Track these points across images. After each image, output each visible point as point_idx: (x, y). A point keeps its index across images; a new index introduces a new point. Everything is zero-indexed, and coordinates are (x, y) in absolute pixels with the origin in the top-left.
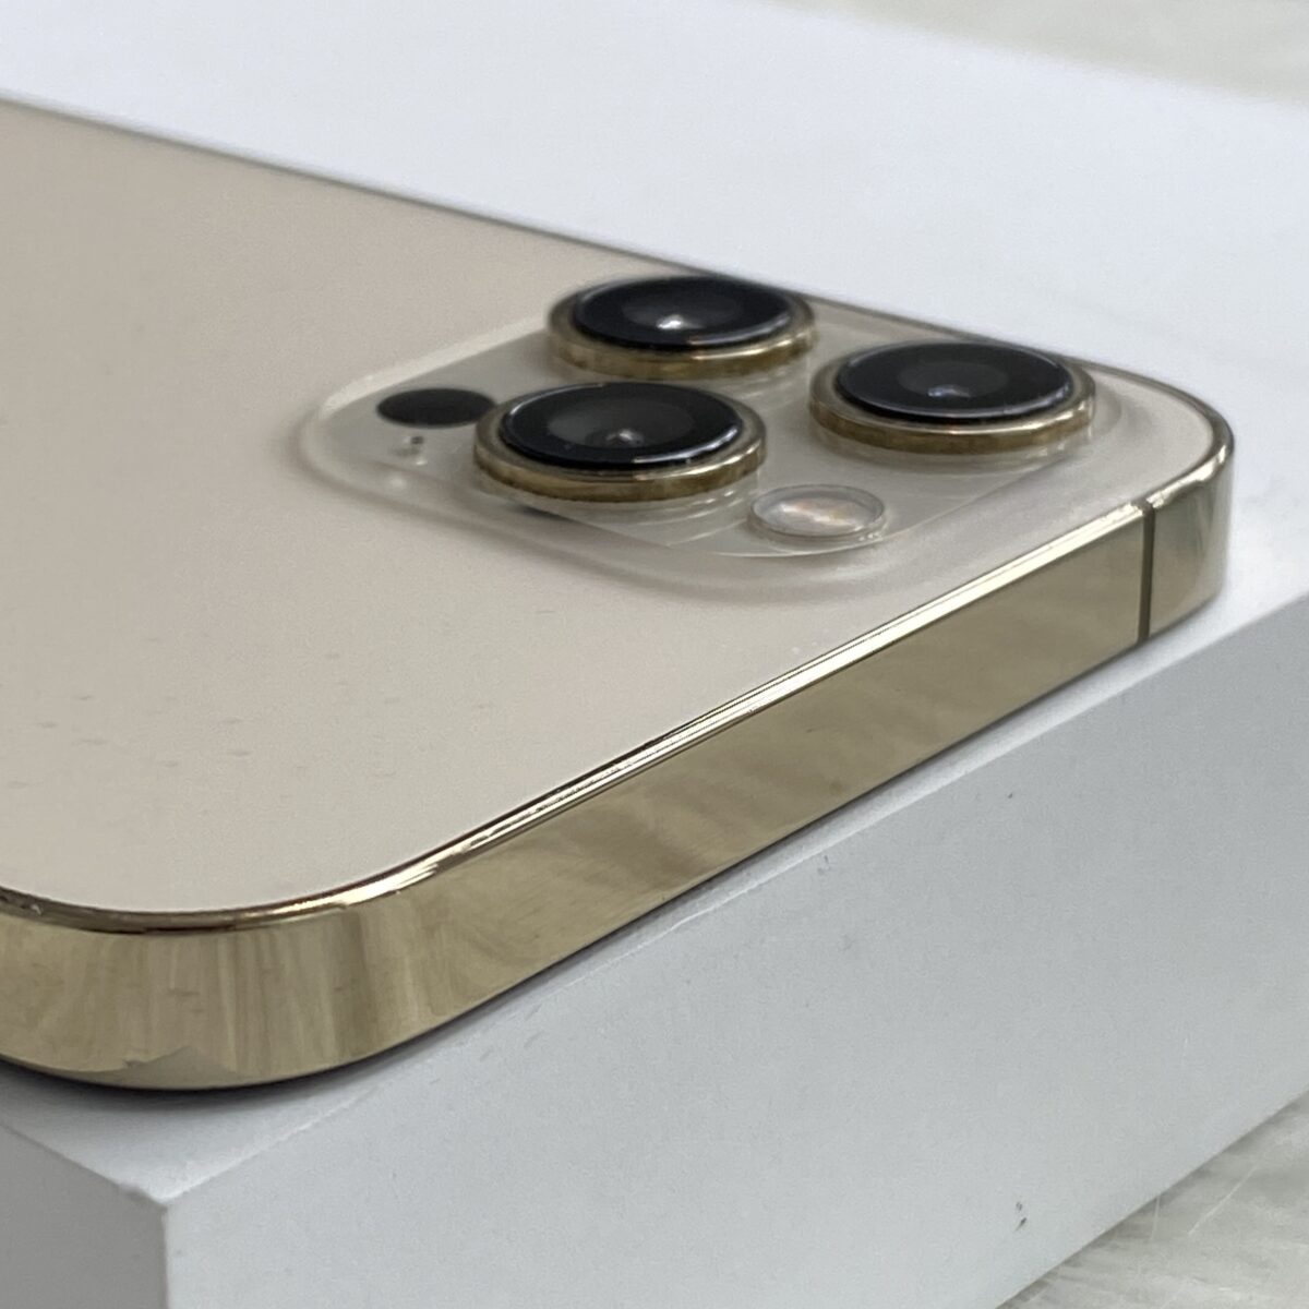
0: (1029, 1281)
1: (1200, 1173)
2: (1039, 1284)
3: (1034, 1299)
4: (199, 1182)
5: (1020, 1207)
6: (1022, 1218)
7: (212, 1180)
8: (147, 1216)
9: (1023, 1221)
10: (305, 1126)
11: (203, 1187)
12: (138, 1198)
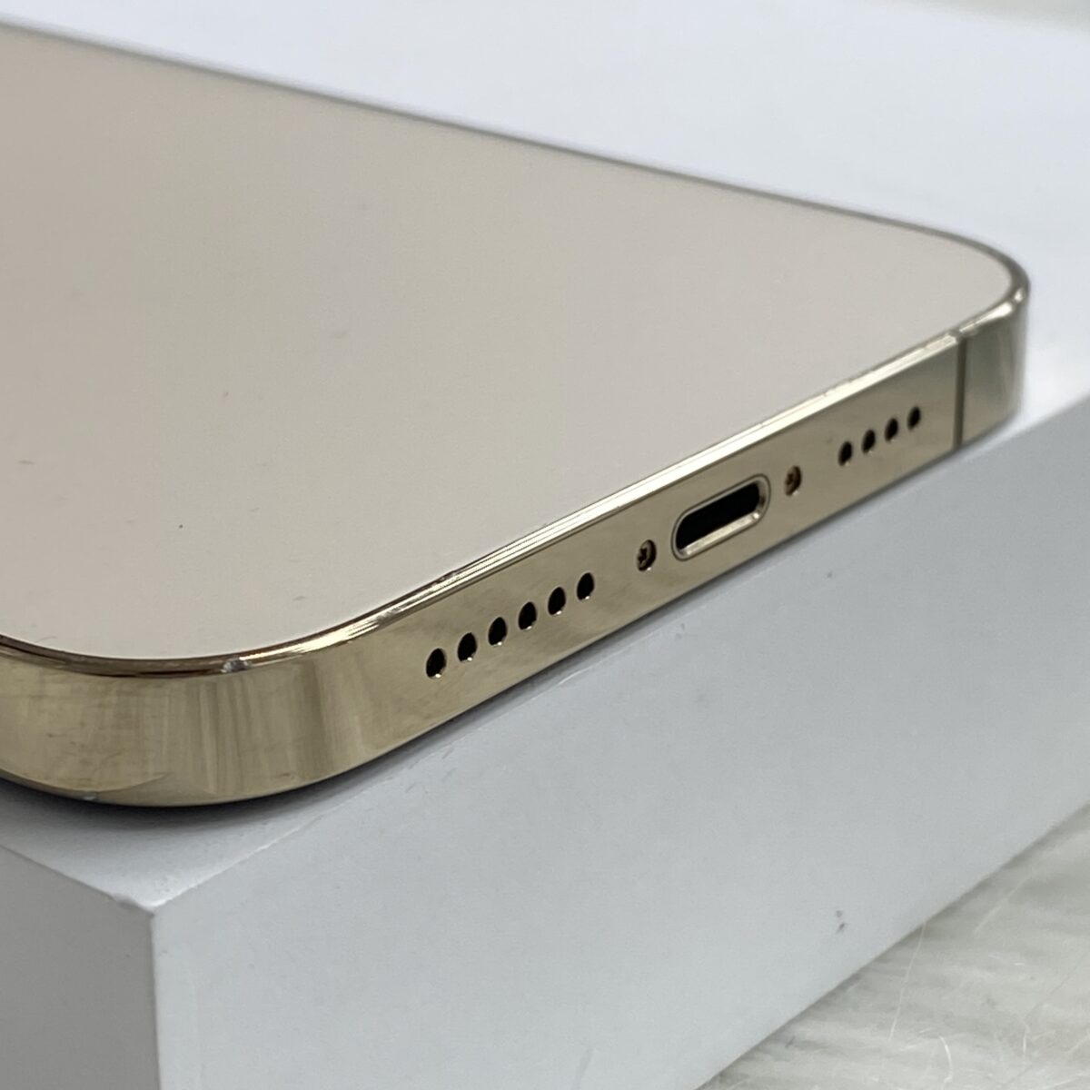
0: (847, 975)
1: (983, 886)
2: (855, 978)
3: (851, 989)
4: (179, 893)
5: (839, 914)
6: (840, 923)
7: (191, 891)
8: (137, 921)
9: (842, 926)
10: (265, 847)
11: (183, 896)
12: (129, 907)
